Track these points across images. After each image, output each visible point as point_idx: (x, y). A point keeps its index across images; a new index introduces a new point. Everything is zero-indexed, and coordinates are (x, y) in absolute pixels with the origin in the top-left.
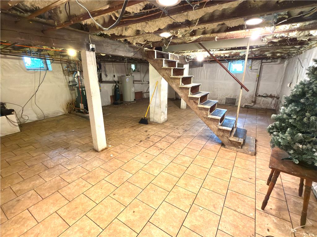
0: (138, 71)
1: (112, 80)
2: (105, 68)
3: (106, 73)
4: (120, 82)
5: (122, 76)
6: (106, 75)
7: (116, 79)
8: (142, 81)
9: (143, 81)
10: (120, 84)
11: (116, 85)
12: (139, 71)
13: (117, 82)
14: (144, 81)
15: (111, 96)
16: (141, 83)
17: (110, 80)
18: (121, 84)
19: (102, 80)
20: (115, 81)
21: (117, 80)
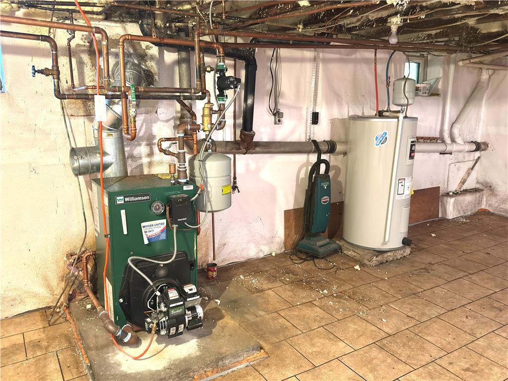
0: (432, 95)
1: (303, 139)
2: (274, 78)
3: (276, 103)
4: (339, 148)
5: (355, 118)
6: (277, 115)
7: (322, 133)
8: (443, 141)
9: (448, 141)
10: (340, 153)
11: (320, 161)
12: (438, 95)
13: (324, 147)
14: (453, 140)
15: (287, 213)
16: (441, 147)
17: (294, 138)
18: (345, 154)
19: (255, 139)
20: (314, 142)
21: (328, 138)
